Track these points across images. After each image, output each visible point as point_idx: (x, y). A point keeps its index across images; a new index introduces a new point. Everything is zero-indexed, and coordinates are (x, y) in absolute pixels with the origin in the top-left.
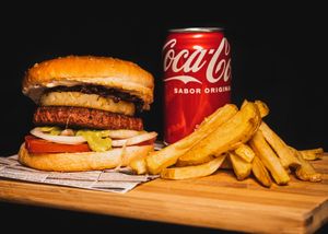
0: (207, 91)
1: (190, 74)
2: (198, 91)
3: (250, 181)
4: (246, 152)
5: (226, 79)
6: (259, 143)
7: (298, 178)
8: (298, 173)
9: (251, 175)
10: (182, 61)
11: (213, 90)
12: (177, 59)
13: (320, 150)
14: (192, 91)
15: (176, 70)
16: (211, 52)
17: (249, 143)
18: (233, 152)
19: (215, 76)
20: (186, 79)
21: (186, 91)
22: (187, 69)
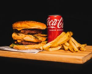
0: (58, 30)
1: (53, 26)
2: (55, 30)
3: (68, 51)
4: (67, 44)
5: (62, 27)
6: (71, 42)
7: (80, 50)
8: (80, 49)
9: (69, 50)
10: (51, 23)
11: (59, 30)
13: (86, 44)
14: (54, 30)
15: (50, 25)
16: (59, 20)
17: (68, 42)
18: (64, 44)
19: (60, 26)
20: (52, 27)
21: (52, 30)
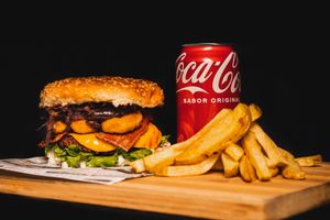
0: (213, 101)
1: (197, 84)
2: (205, 100)
4: (236, 152)
5: (233, 90)
6: (250, 144)
9: (238, 174)
10: (191, 72)
11: (219, 100)
12: (186, 71)
14: (199, 101)
15: (185, 81)
17: (240, 143)
18: (224, 151)
19: (221, 87)
20: (193, 90)
21: (194, 101)
22: (194, 80)
